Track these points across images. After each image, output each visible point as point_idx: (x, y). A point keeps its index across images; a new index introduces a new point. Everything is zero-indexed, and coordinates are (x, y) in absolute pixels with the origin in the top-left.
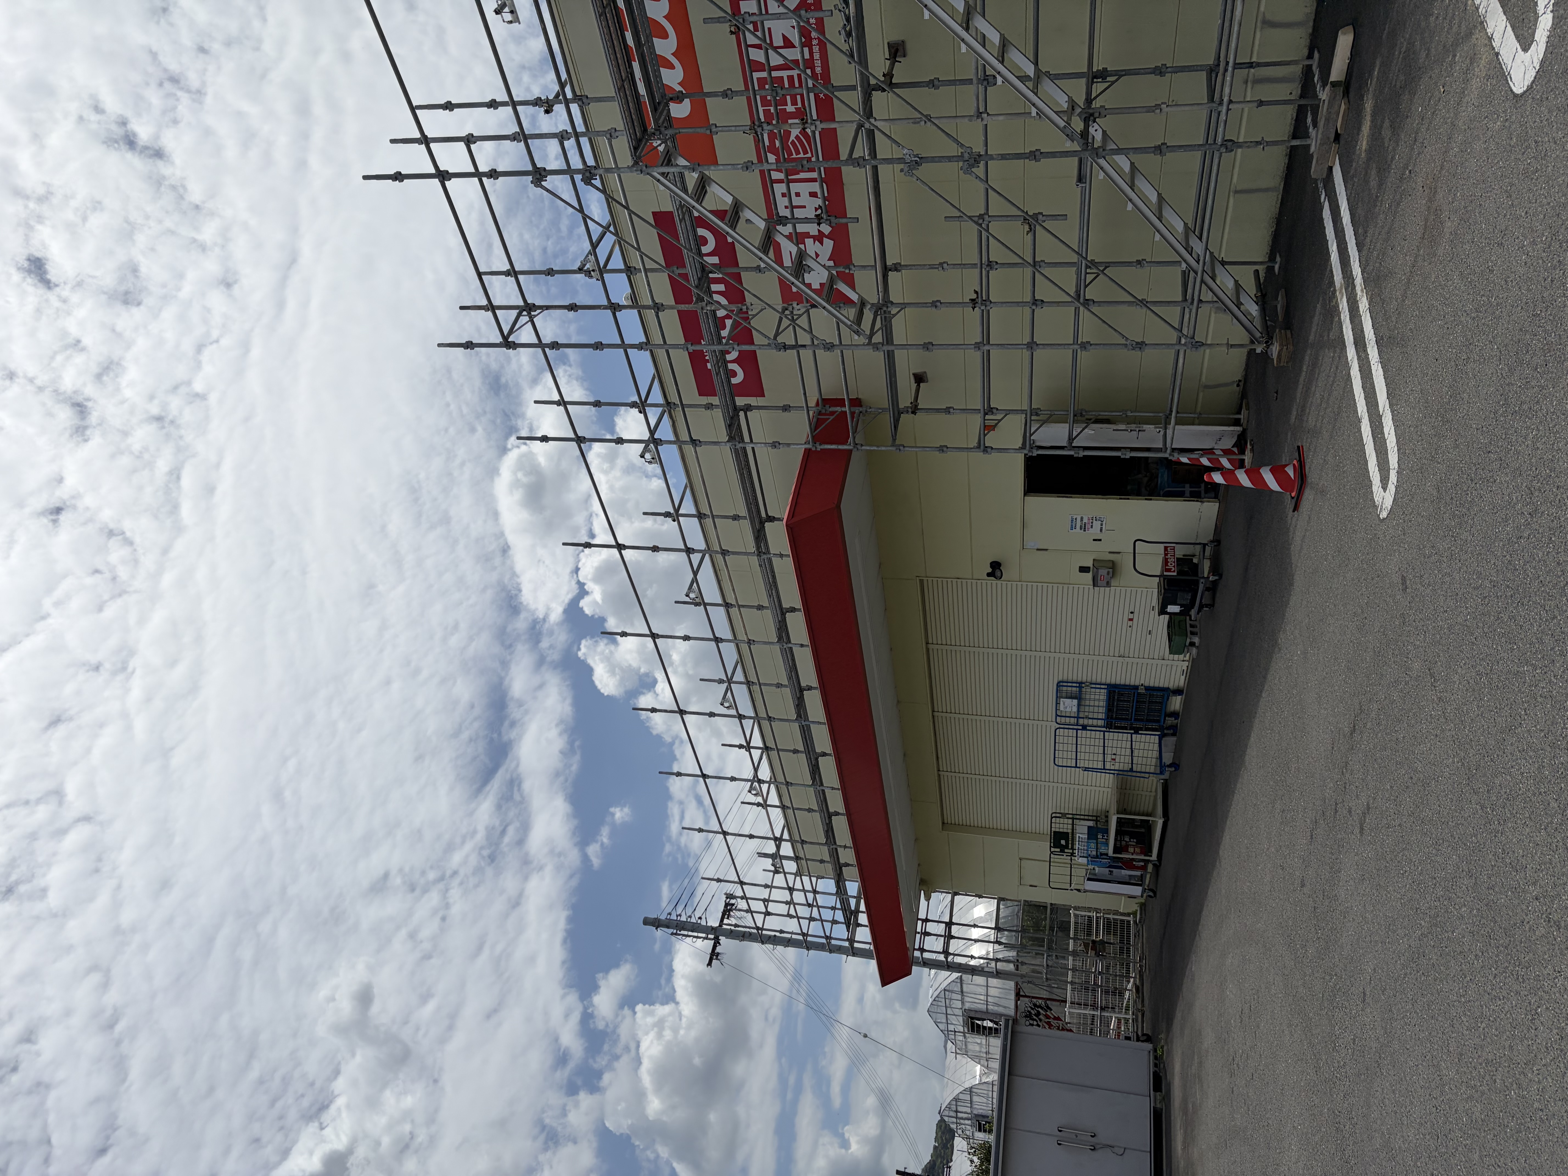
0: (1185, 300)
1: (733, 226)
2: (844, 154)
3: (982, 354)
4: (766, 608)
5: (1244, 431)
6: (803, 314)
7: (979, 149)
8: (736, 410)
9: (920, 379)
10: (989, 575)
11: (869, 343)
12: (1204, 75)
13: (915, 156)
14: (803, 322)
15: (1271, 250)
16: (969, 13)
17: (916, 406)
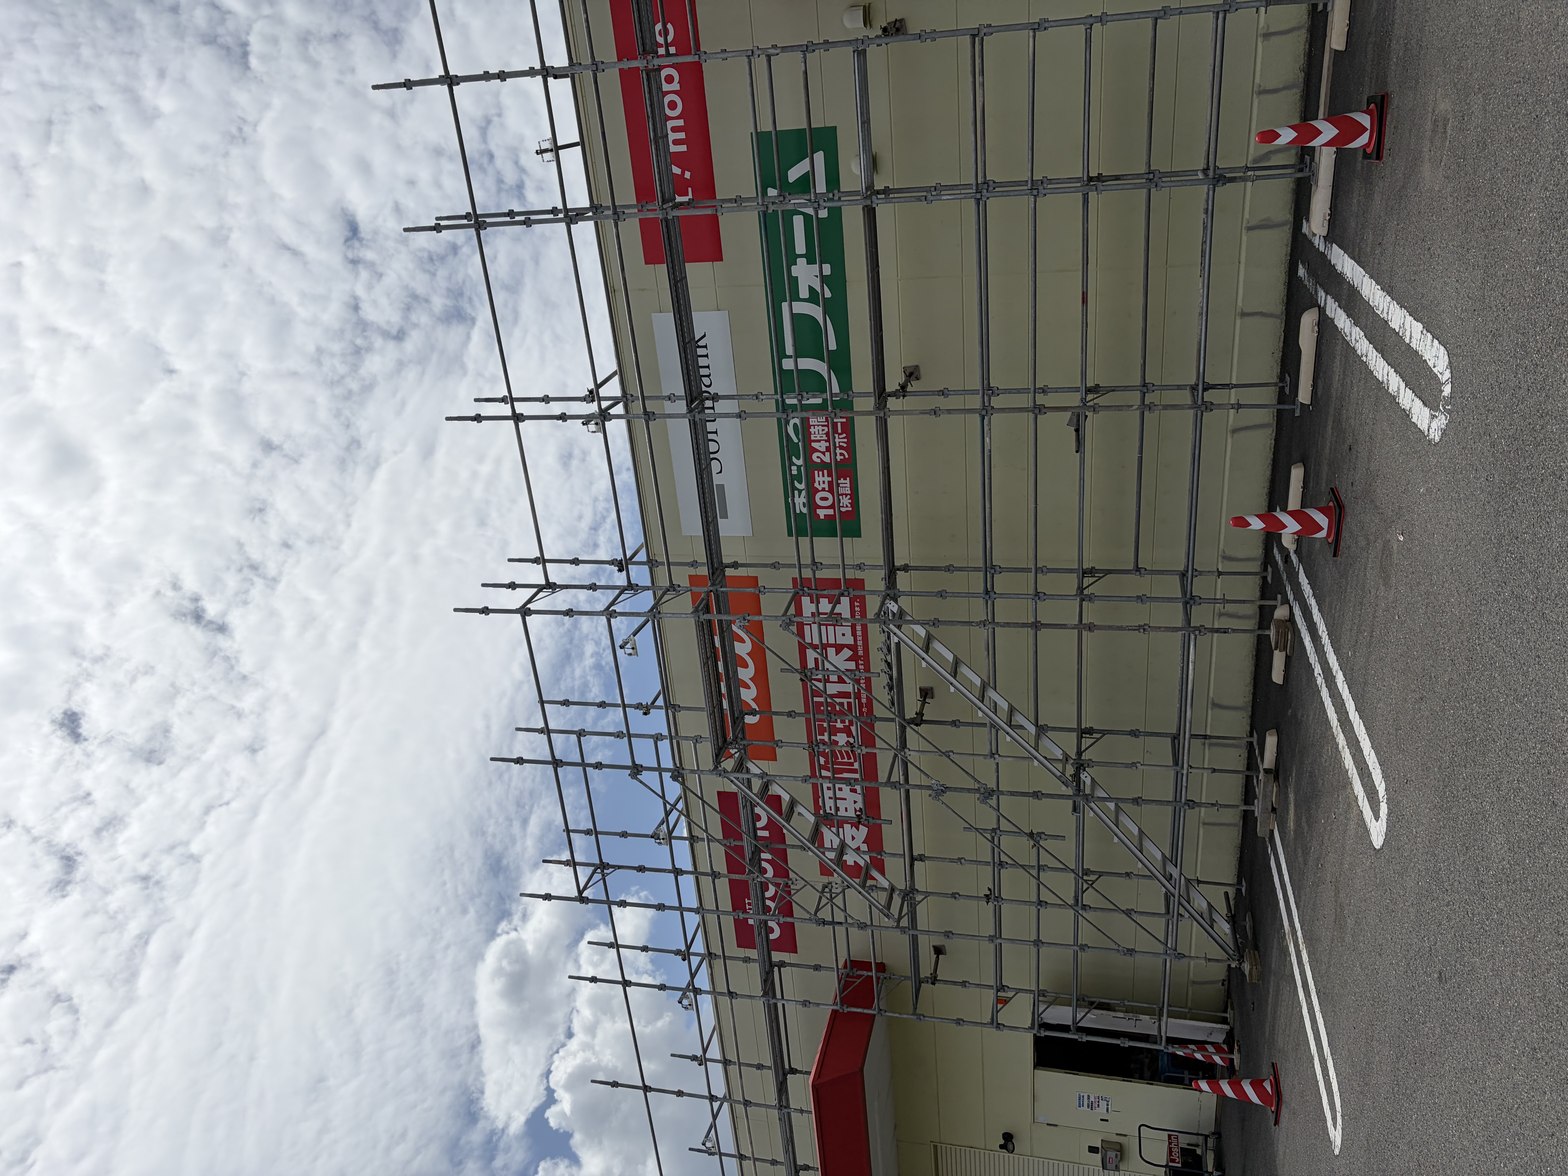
0: (1168, 912)
1: (788, 820)
2: (882, 777)
3: (994, 947)
4: (781, 1163)
5: (1232, 1029)
6: (840, 893)
7: (992, 785)
8: (772, 965)
9: (939, 951)
10: (1001, 1147)
11: (898, 927)
12: (1169, 740)
13: (942, 786)
14: (839, 901)
15: (1238, 872)
16: (984, 687)
17: (935, 977)
